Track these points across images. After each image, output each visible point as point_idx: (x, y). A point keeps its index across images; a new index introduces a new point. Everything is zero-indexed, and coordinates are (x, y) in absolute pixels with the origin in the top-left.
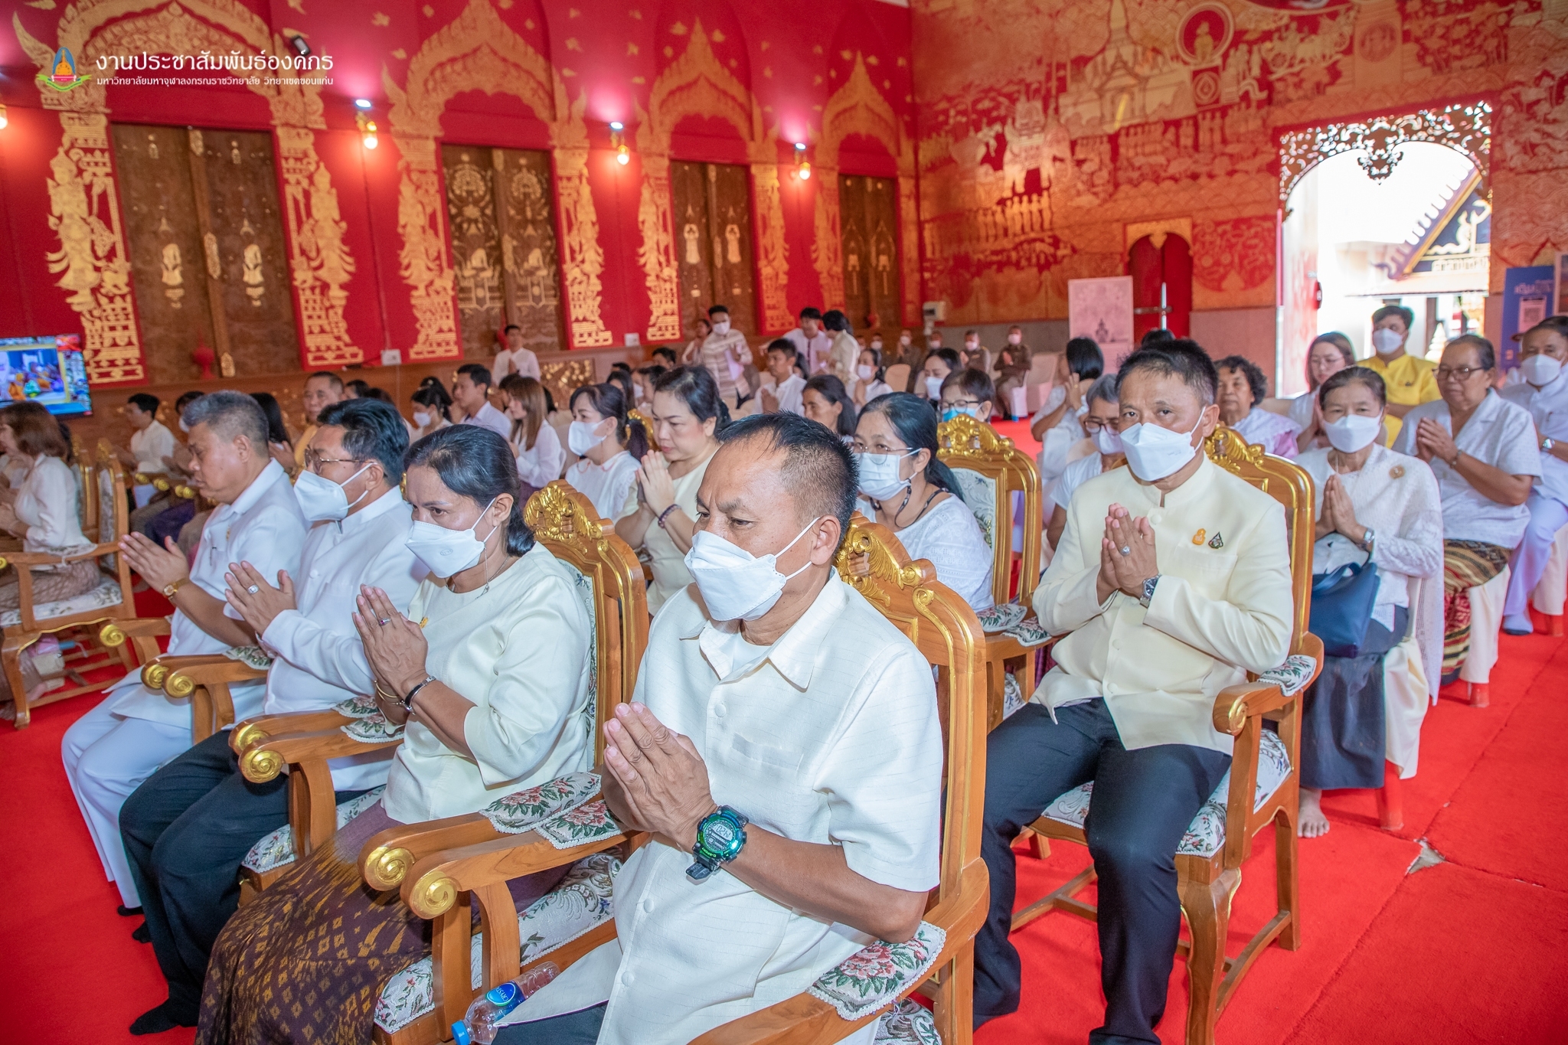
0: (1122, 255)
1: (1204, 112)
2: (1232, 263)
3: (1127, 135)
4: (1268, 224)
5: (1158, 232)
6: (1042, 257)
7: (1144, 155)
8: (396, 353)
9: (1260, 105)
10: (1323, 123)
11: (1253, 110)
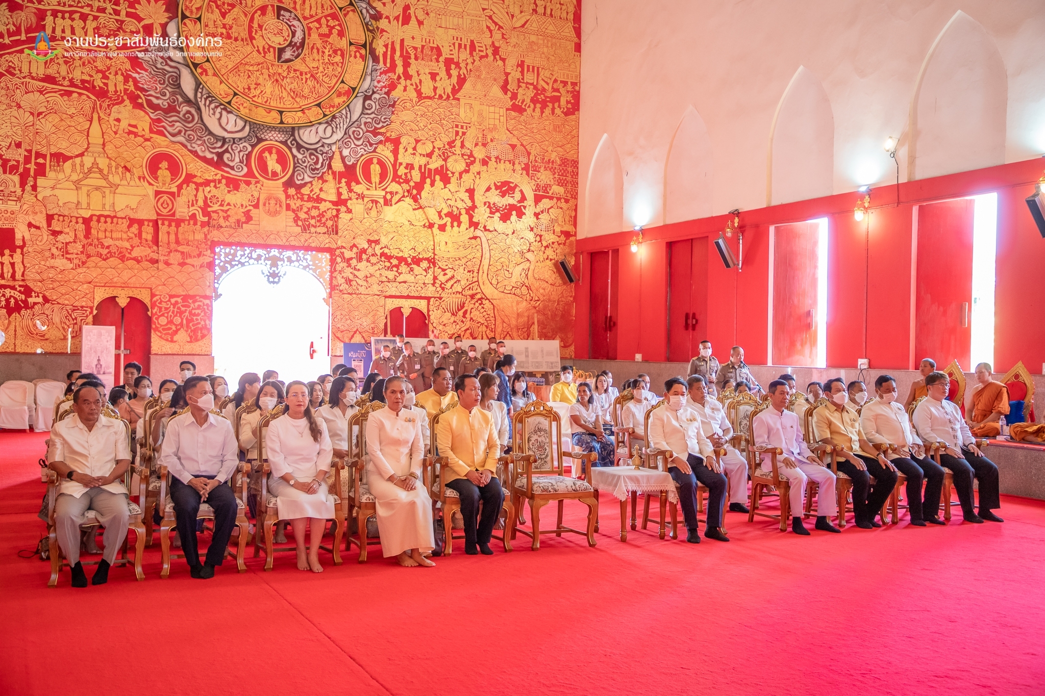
0: (91, 308)
1: (163, 220)
2: (181, 324)
3: (98, 221)
4: (207, 301)
5: (122, 295)
6: (12, 301)
7: (112, 238)
9: (203, 224)
10: (242, 245)
11: (198, 226)
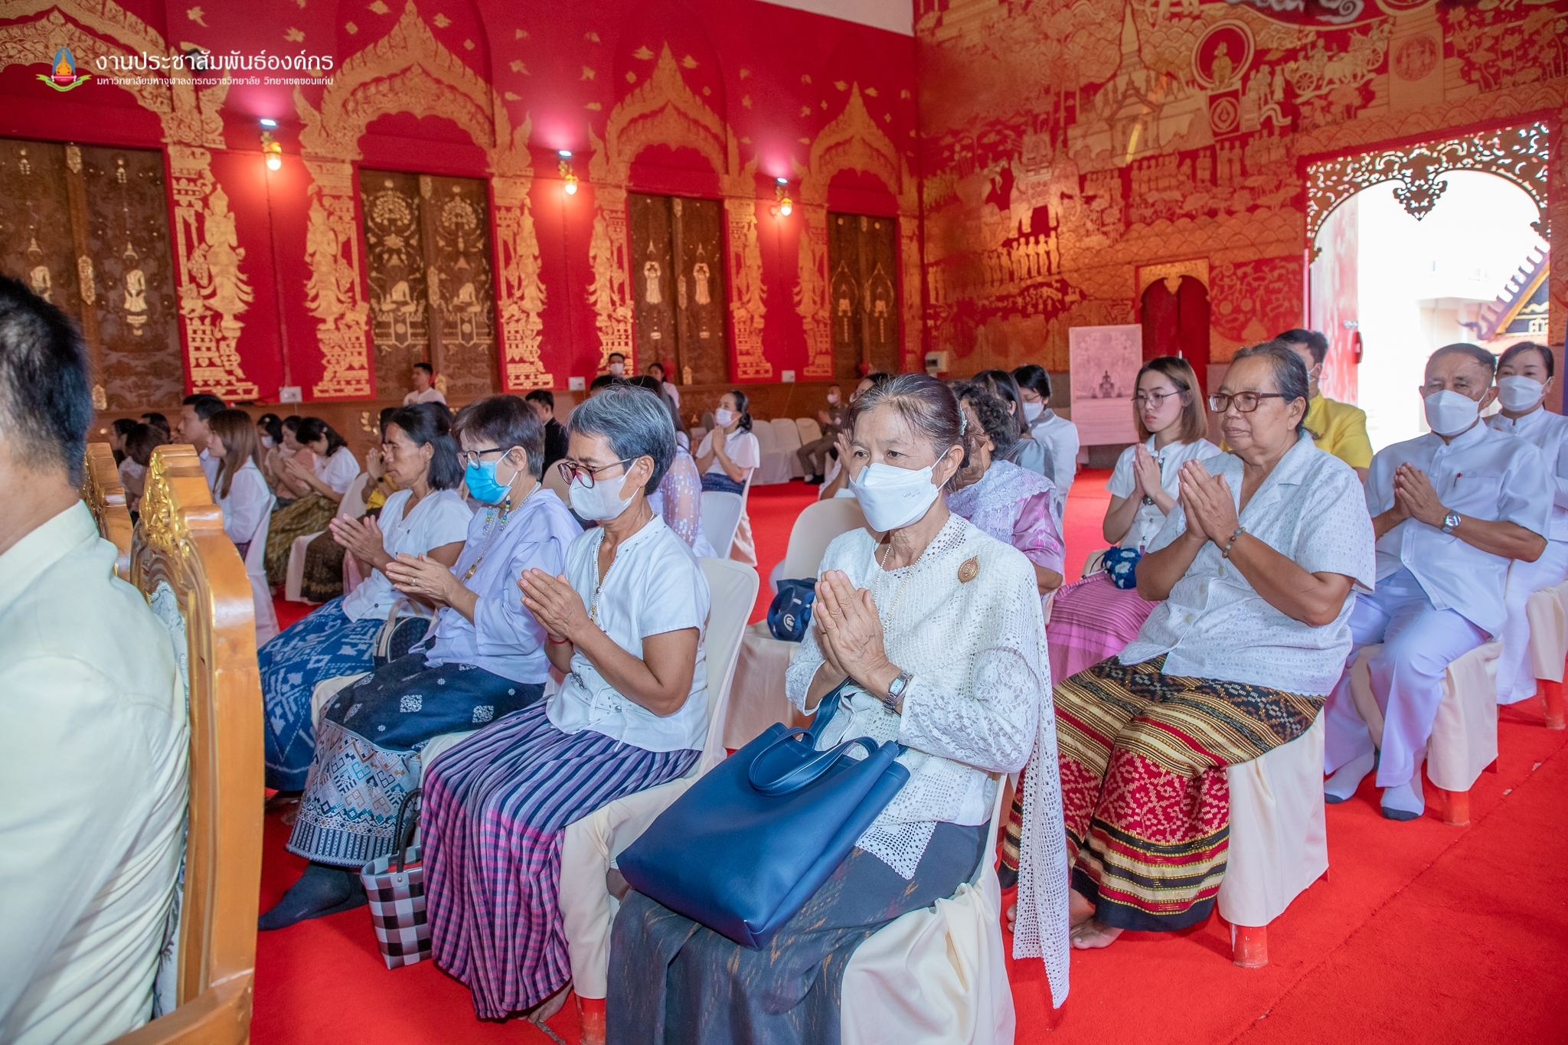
0: (1133, 300)
1: (1222, 141)
2: (1253, 311)
3: (1140, 168)
4: (1292, 266)
5: (1172, 274)
6: (1050, 302)
7: (1157, 190)
8: (297, 390)
9: (1283, 132)
10: (1354, 151)
11: (1276, 138)
